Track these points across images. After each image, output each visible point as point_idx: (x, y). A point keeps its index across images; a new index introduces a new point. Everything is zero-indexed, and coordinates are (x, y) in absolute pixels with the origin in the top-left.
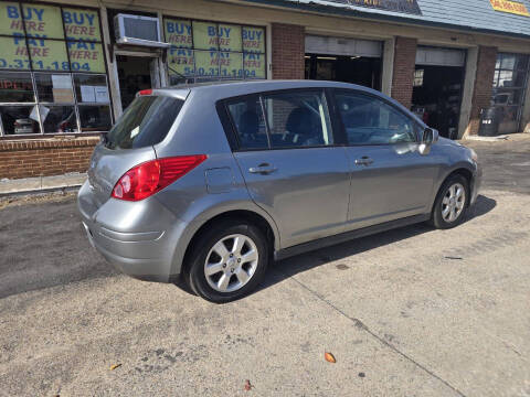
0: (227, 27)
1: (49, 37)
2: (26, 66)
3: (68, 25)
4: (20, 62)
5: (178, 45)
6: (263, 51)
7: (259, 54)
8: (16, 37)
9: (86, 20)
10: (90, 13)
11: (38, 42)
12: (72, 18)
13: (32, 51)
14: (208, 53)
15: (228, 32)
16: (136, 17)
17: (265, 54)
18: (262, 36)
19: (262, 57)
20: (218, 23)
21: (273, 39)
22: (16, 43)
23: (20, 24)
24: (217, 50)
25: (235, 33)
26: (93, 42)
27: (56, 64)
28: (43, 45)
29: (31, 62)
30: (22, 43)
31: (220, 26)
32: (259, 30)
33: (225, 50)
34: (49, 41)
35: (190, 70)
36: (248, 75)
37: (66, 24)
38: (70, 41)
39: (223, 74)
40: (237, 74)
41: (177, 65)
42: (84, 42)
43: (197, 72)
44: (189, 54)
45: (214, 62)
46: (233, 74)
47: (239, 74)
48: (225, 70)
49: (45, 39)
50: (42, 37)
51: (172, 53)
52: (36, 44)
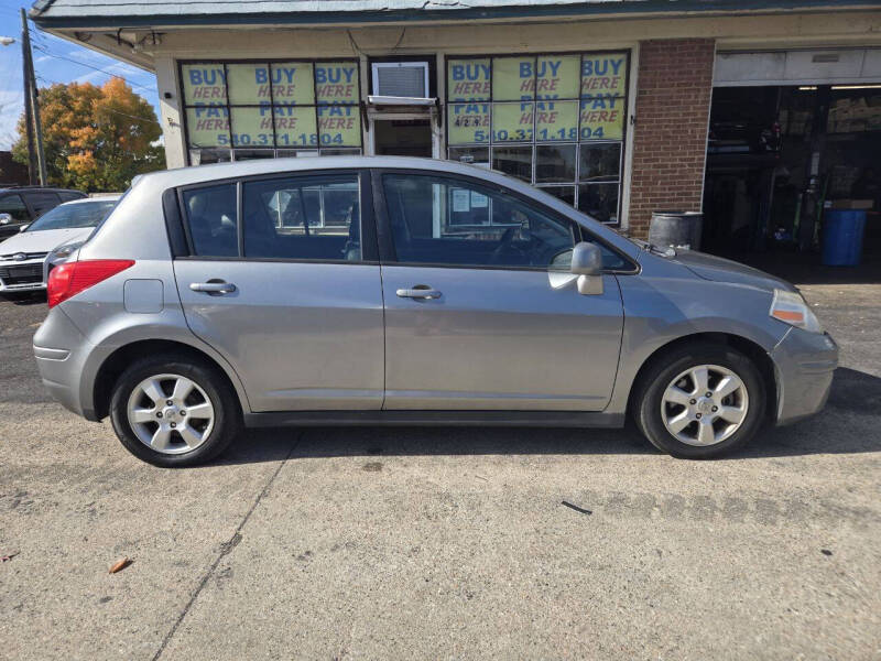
0: (554, 60)
1: (297, 103)
2: (270, 142)
3: (322, 86)
4: (265, 137)
5: (467, 97)
6: (622, 93)
7: (612, 99)
8: (262, 106)
9: (343, 75)
10: (348, 66)
11: (285, 110)
12: (327, 75)
13: (278, 122)
14: (518, 106)
15: (555, 68)
16: (396, 65)
17: (626, 98)
18: (622, 69)
19: (619, 105)
20: (536, 55)
21: (642, 69)
22: (263, 114)
23: (268, 92)
24: (535, 100)
25: (569, 68)
26: (349, 106)
27: (303, 137)
28: (290, 113)
29: (275, 136)
30: (268, 113)
31: (541, 60)
32: (616, 58)
33: (548, 99)
34: (297, 108)
35: (485, 135)
36: (589, 135)
37: (318, 85)
38: (321, 105)
39: (541, 137)
40: (567, 137)
41: (462, 129)
42: (339, 105)
43: (495, 137)
44: (485, 111)
45: (527, 119)
46: (559, 136)
47: (570, 135)
48: (545, 131)
49: (293, 106)
50: (290, 103)
51: (457, 111)
52: (282, 114)
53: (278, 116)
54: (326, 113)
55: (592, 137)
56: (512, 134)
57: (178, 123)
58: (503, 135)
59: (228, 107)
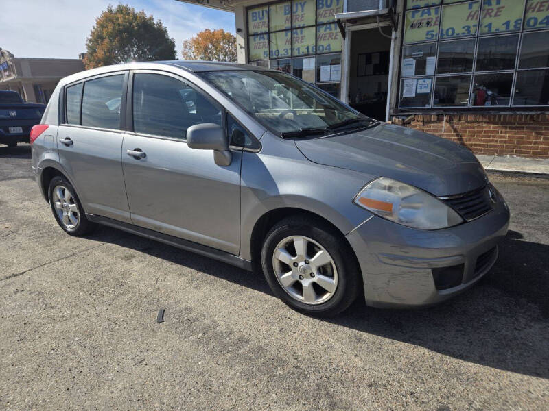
1: (306, 25)
2: (289, 54)
3: (320, 11)
4: (286, 51)
5: (422, 4)
8: (286, 30)
9: (334, 1)
11: (299, 31)
12: (324, 3)
13: (294, 40)
14: (465, 6)
22: (286, 35)
23: (290, 20)
27: (308, 48)
28: (301, 33)
29: (292, 49)
30: (289, 34)
34: (305, 29)
35: (435, 33)
36: (535, 24)
37: (318, 11)
38: (319, 25)
39: (486, 30)
40: (511, 28)
41: (416, 30)
42: (330, 23)
43: (442, 35)
44: (436, 13)
45: (473, 16)
46: (503, 28)
47: (515, 26)
48: (490, 25)
49: (303, 27)
50: (301, 26)
51: (413, 16)
52: (297, 34)
53: (295, 35)
54: (322, 30)
55: (538, 26)
56: (459, 30)
57: (244, 46)
58: (450, 32)
59: (269, 33)
